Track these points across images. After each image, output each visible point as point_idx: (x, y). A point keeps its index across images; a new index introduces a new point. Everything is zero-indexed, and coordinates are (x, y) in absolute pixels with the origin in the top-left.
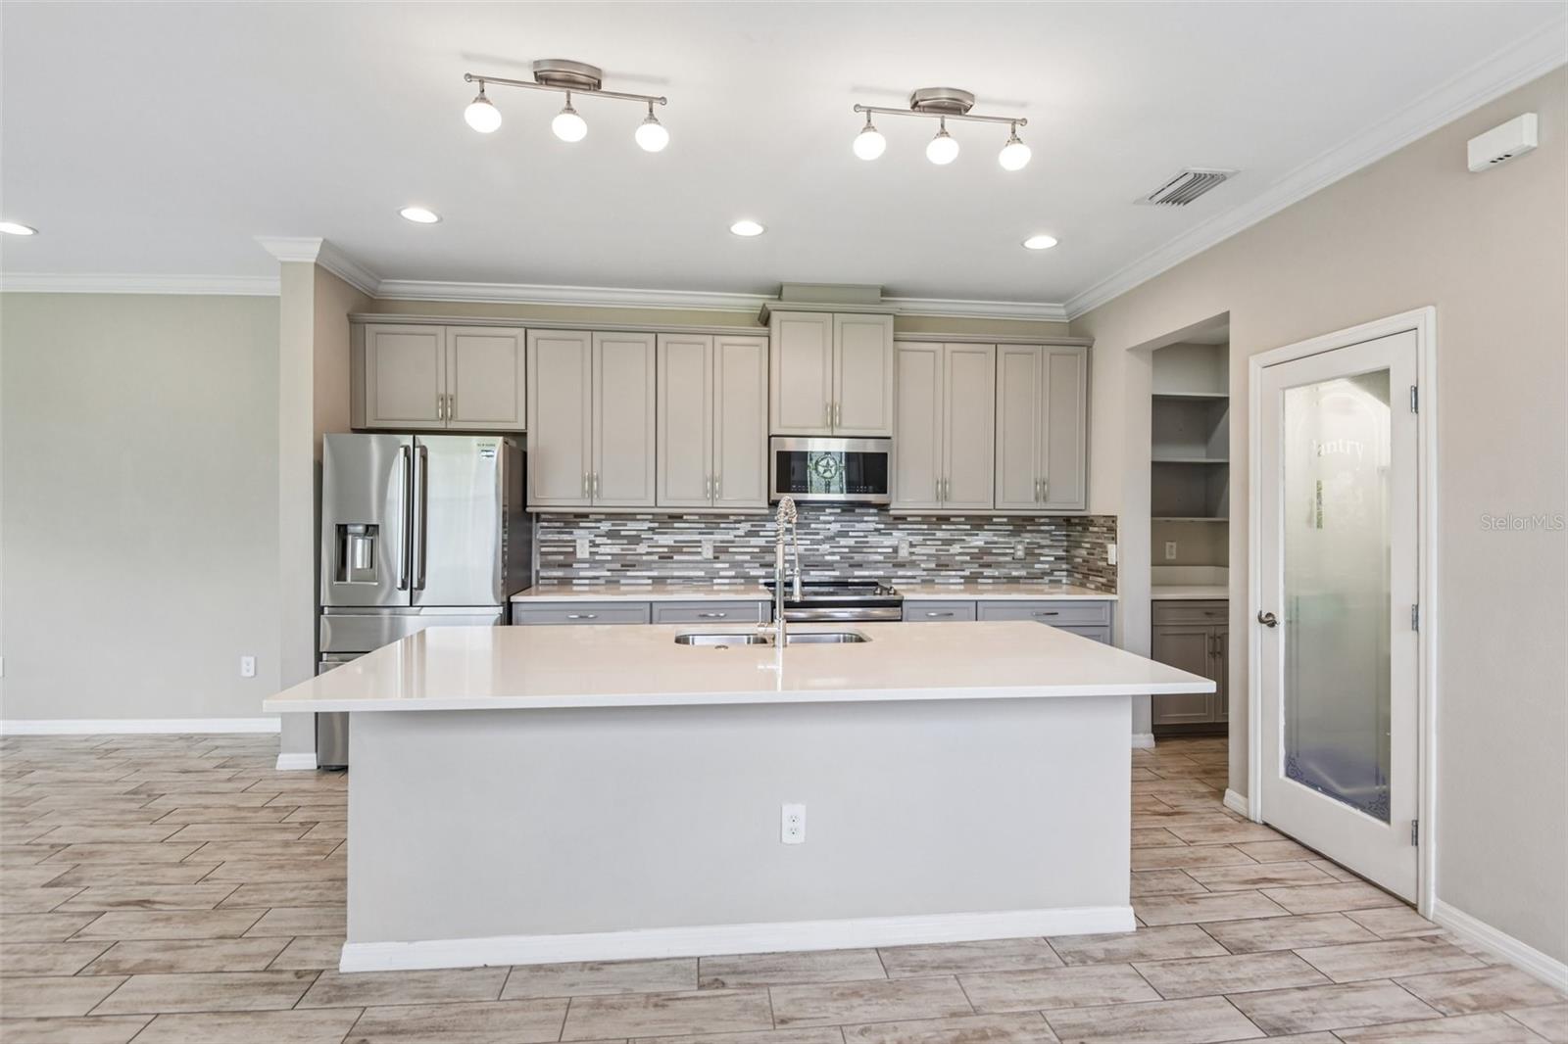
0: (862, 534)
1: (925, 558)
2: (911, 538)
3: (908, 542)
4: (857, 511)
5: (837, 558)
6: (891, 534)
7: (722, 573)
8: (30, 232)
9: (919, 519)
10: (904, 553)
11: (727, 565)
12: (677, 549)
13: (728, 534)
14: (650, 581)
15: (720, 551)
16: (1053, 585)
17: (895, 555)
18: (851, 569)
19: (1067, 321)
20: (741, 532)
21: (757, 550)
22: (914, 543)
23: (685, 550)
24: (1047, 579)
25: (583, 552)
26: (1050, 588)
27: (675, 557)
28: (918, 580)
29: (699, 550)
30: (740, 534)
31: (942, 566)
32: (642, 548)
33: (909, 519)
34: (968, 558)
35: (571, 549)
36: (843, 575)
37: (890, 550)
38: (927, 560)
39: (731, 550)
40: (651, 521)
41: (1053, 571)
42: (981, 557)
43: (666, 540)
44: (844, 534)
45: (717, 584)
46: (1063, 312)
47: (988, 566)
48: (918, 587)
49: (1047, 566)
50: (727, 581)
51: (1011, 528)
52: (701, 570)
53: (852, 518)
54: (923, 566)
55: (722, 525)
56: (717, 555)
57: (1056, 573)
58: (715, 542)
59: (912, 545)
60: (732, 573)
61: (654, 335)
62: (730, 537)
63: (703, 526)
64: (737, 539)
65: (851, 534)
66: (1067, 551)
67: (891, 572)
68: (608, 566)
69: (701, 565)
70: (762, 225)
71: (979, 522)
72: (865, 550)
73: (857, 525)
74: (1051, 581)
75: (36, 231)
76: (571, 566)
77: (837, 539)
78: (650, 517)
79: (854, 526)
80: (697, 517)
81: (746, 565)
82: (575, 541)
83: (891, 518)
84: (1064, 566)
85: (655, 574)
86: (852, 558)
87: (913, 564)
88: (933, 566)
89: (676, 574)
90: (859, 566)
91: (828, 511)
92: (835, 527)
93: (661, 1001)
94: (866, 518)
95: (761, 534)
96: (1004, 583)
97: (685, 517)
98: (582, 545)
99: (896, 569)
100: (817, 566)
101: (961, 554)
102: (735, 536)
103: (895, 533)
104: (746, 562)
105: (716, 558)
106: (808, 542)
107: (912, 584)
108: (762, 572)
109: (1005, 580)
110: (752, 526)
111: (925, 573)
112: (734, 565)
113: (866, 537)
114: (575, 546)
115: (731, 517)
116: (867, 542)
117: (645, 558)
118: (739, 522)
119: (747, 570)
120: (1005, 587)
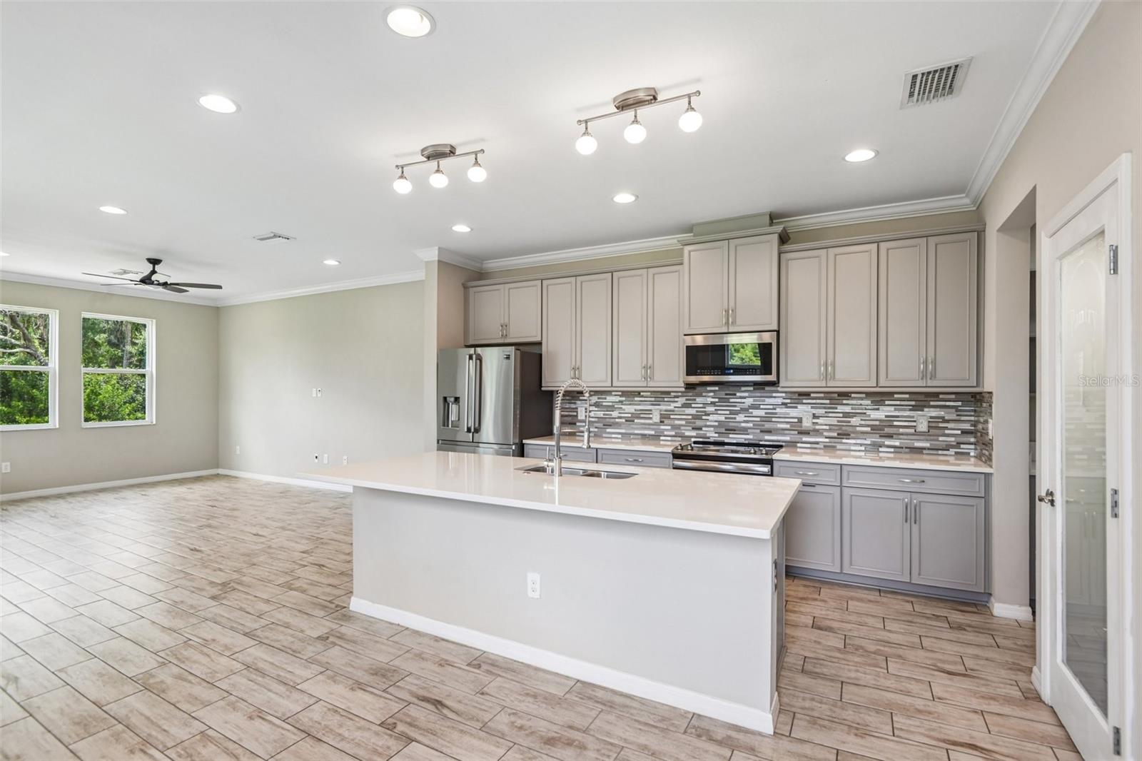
0: (771, 407)
1: (827, 427)
2: (814, 411)
3: (811, 414)
4: (767, 388)
5: (751, 425)
6: (796, 407)
7: (666, 433)
8: (337, 263)
9: (822, 395)
10: (807, 424)
11: (669, 427)
12: (636, 415)
13: (670, 405)
14: (620, 436)
15: (664, 417)
16: (959, 456)
17: (799, 424)
18: (762, 434)
19: (974, 209)
20: (679, 404)
21: (690, 417)
22: (817, 415)
23: (642, 416)
24: (952, 451)
25: (581, 416)
26: (956, 459)
27: (636, 421)
28: (821, 446)
29: (651, 416)
30: (677, 406)
31: (844, 435)
32: (615, 414)
33: (812, 395)
34: (869, 429)
35: (575, 414)
36: (755, 438)
37: (796, 420)
38: (830, 429)
39: (672, 417)
40: (620, 396)
41: (959, 444)
42: (883, 430)
43: (630, 409)
44: (757, 407)
45: (663, 440)
46: (967, 201)
47: (890, 436)
48: (822, 451)
49: (953, 439)
50: (669, 438)
51: (913, 403)
52: (653, 429)
53: (763, 395)
54: (826, 434)
55: (666, 399)
56: (662, 420)
57: (962, 446)
58: (661, 411)
59: (815, 416)
60: (673, 433)
61: (610, 274)
62: (671, 408)
63: (653, 399)
64: (676, 409)
65: (762, 407)
66: (975, 426)
67: (797, 438)
68: (596, 425)
69: (652, 427)
70: (633, 195)
71: (879, 397)
72: (774, 419)
73: (767, 399)
74: (956, 453)
75: (339, 262)
76: (575, 424)
77: (750, 410)
78: (620, 393)
79: (764, 401)
80: (649, 394)
81: (682, 428)
82: (577, 408)
83: (797, 395)
84: (972, 440)
85: (623, 431)
86: (763, 425)
87: (817, 432)
88: (835, 434)
89: (636, 432)
90: (769, 432)
91: (743, 389)
92: (749, 401)
93: (443, 663)
94: (774, 395)
95: (693, 405)
96: (906, 453)
97: (642, 394)
98: (581, 411)
99: (801, 436)
100: (735, 430)
101: (861, 426)
102: (675, 407)
103: (800, 407)
104: (682, 425)
105: (661, 422)
106: (728, 412)
107: (815, 448)
108: (694, 433)
109: (907, 450)
110: (687, 400)
111: (827, 440)
112: (674, 427)
113: (775, 409)
114: (577, 412)
115: (672, 394)
116: (776, 413)
117: (617, 420)
118: (677, 397)
119: (683, 431)
120: (908, 456)
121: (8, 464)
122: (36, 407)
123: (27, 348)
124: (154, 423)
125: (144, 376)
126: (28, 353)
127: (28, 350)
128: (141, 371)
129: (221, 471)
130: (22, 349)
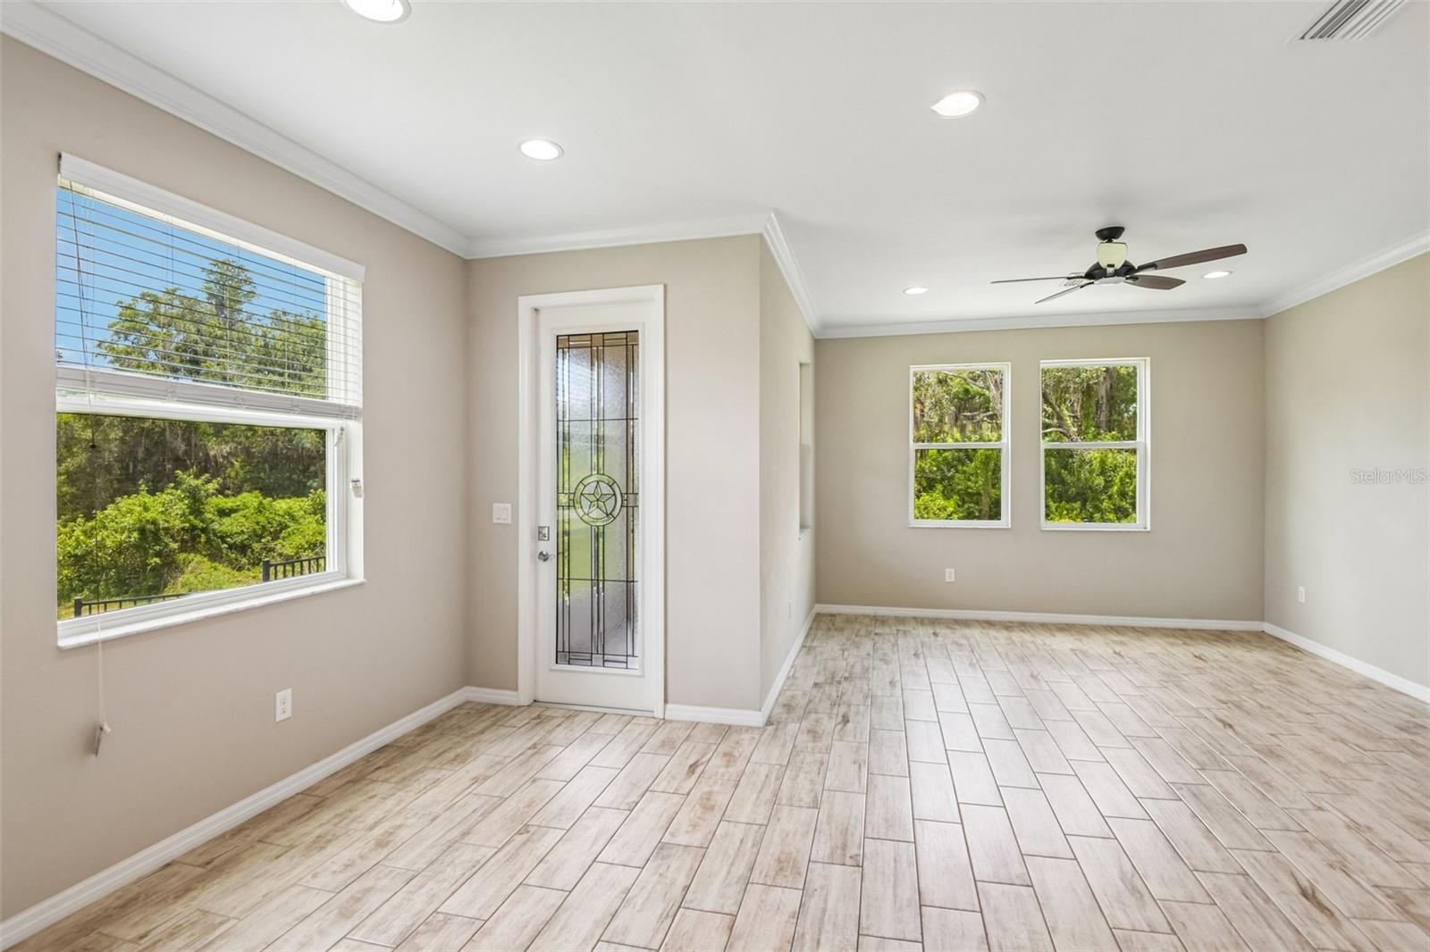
121: (953, 570)
122: (1067, 491)
123: (1059, 427)
124: (1149, 529)
125: (1134, 452)
126: (1061, 432)
127: (1060, 430)
128: (1129, 444)
129: (1268, 628)
130: (1055, 429)
